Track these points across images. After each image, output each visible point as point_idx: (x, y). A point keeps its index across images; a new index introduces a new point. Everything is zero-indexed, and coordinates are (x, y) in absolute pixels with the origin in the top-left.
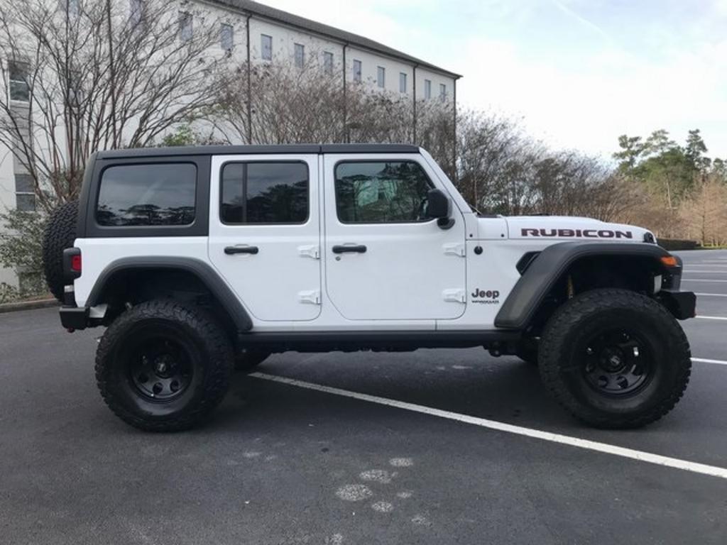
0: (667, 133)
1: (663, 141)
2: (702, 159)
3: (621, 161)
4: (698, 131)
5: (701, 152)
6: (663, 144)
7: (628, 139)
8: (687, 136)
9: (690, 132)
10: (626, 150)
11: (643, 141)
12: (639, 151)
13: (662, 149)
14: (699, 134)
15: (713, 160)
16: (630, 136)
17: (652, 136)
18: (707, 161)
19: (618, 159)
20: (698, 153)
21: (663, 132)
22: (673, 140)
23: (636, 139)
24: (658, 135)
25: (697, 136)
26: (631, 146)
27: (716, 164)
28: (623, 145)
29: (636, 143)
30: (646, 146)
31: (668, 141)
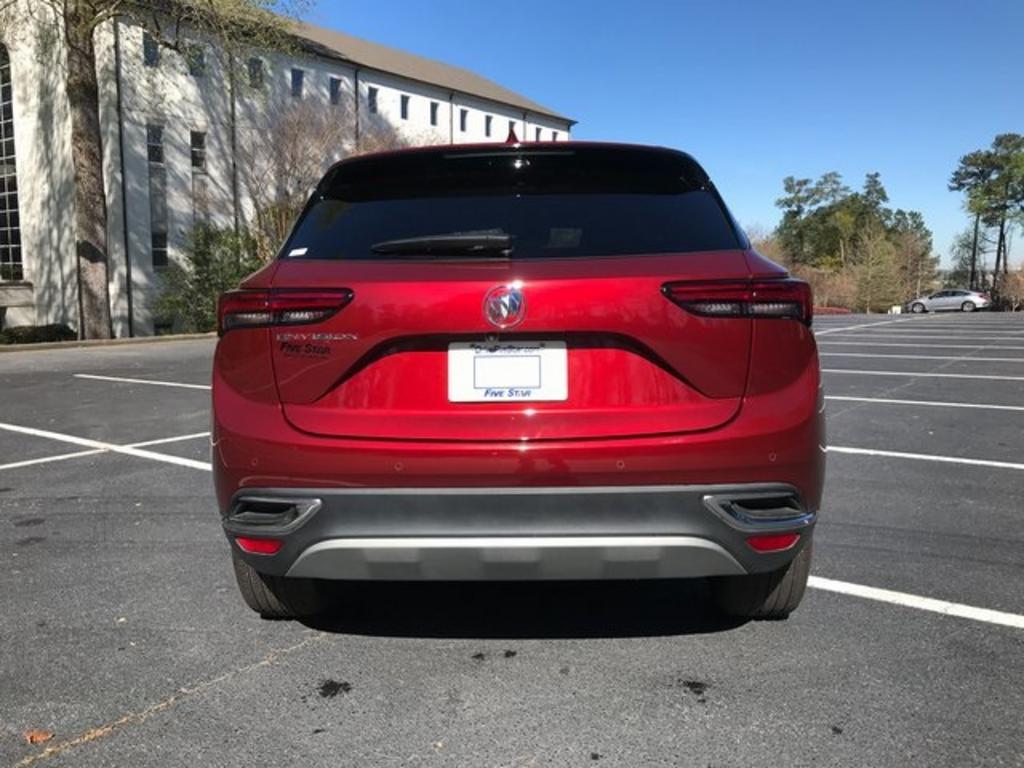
0: (840, 176)
1: (835, 186)
2: (881, 211)
3: (786, 209)
4: (877, 175)
5: (881, 202)
6: (834, 191)
7: (795, 182)
8: (864, 181)
9: (868, 176)
10: (792, 195)
11: (812, 186)
12: (808, 198)
13: (833, 196)
14: (878, 179)
15: (894, 211)
16: (798, 178)
17: (822, 180)
18: (888, 212)
19: (783, 207)
20: (877, 203)
21: (835, 174)
22: (847, 185)
23: (805, 182)
24: (829, 179)
25: (876, 182)
26: (799, 191)
27: (899, 217)
28: (789, 188)
29: (804, 187)
30: (817, 191)
31: (842, 186)
